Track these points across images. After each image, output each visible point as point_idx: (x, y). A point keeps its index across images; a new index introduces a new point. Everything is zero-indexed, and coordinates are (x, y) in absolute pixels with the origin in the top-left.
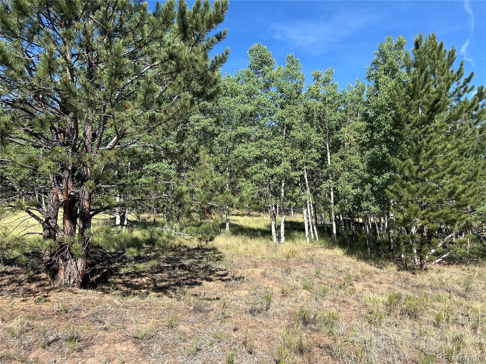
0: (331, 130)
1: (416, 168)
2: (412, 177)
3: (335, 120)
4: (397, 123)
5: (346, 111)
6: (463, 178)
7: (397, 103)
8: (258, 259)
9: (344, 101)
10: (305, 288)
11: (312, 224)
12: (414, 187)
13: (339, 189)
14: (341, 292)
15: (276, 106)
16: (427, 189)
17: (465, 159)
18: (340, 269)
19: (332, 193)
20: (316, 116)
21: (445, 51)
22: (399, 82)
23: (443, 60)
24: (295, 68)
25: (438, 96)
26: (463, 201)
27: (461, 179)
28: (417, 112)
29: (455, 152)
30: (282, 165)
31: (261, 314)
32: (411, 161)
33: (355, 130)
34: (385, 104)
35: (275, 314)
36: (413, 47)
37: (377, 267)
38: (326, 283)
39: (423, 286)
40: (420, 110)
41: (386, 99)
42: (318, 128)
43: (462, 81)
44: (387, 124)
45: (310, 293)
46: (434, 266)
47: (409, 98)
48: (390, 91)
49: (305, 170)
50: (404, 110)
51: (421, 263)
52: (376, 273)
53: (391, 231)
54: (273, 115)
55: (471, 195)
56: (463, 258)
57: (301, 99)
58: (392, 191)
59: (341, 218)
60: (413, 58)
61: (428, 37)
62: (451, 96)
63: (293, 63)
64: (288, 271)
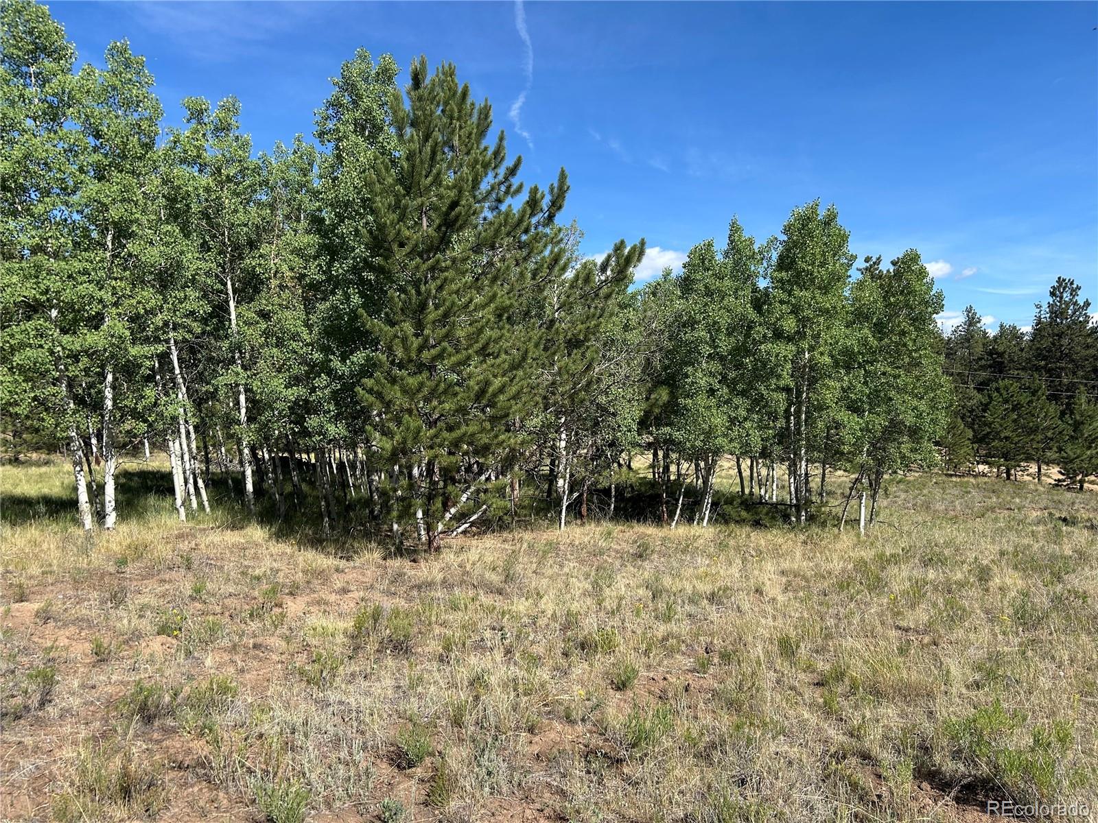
0: (236, 247)
1: (416, 343)
2: (410, 361)
3: (246, 225)
4: (379, 243)
5: (272, 207)
6: (504, 362)
7: (378, 199)
8: (31, 577)
9: (266, 182)
10: (163, 630)
11: (194, 474)
12: (412, 382)
13: (255, 389)
14: (254, 625)
15: (81, 170)
16: (437, 385)
17: (507, 326)
18: (257, 572)
19: (242, 398)
20: (194, 208)
21: (473, 104)
22: (383, 154)
23: (469, 122)
24: (134, 79)
25: (456, 196)
26: (502, 409)
27: (499, 365)
28: (418, 224)
29: (487, 314)
30: (104, 327)
31: (22, 722)
32: (408, 327)
33: (292, 252)
34: (354, 199)
35: (64, 713)
36: (409, 83)
37: (341, 558)
38: (218, 609)
39: (430, 585)
40: (424, 219)
41: (356, 187)
42: (204, 240)
43: (502, 171)
44: (360, 243)
45: (174, 641)
46: (454, 540)
47: (403, 192)
48: (364, 171)
49: (172, 342)
50: (394, 216)
51: (430, 538)
52: (337, 570)
53: (373, 477)
54: (74, 192)
55: (516, 397)
56: (505, 517)
57: (154, 162)
58: (370, 391)
59: (267, 456)
60: (410, 108)
61: (440, 69)
62: (484, 199)
63: (127, 66)
64: (117, 598)
